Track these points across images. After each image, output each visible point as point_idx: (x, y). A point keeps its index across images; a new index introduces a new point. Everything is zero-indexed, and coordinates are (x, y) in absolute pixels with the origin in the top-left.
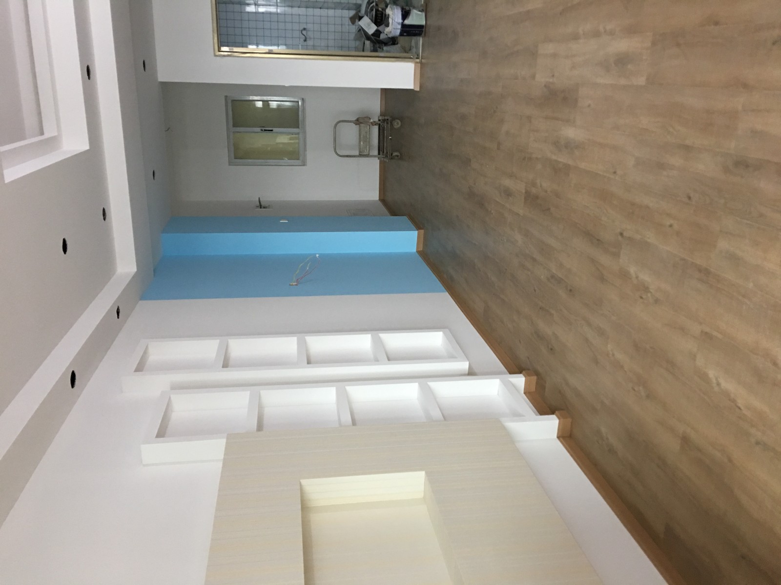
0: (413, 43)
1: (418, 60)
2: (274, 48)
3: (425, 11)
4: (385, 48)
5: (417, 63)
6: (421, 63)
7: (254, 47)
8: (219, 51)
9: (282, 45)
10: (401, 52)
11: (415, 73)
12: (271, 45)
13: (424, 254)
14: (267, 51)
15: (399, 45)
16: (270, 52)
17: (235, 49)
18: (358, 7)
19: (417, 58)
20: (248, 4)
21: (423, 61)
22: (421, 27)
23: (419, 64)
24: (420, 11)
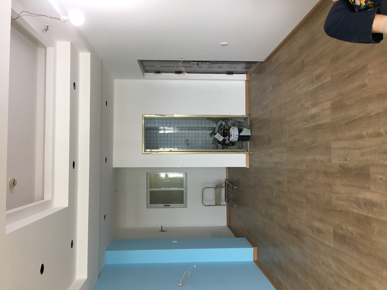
0: (244, 145)
1: (248, 153)
2: (172, 149)
3: (250, 129)
4: (229, 147)
5: (247, 154)
6: (249, 154)
7: (163, 149)
8: (145, 152)
9: (176, 147)
10: (238, 149)
11: (246, 159)
12: (171, 148)
13: (258, 262)
14: (169, 151)
15: (236, 146)
16: (171, 151)
17: (153, 150)
18: (214, 129)
19: (247, 152)
20: (161, 130)
21: (250, 153)
22: (249, 136)
23: (249, 155)
24: (247, 129)
